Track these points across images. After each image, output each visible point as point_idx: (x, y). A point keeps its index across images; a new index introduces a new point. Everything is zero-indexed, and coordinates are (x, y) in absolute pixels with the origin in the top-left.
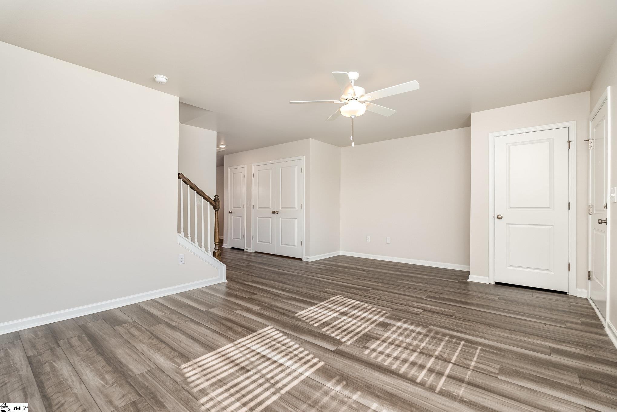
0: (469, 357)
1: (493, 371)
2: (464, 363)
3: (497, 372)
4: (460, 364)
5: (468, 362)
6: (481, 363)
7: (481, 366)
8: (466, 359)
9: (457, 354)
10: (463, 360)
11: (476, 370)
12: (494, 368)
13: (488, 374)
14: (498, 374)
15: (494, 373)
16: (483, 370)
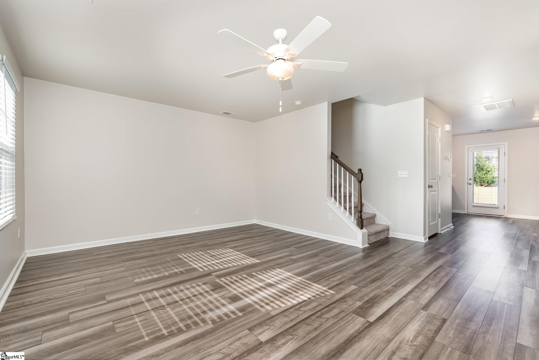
0: (145, 322)
1: (119, 324)
2: (143, 316)
3: (116, 326)
4: (145, 313)
5: (141, 318)
6: (132, 324)
7: (130, 322)
8: (146, 319)
9: (156, 318)
10: (147, 317)
11: (131, 317)
12: (120, 327)
13: (121, 320)
14: (114, 324)
15: (117, 323)
16: (126, 321)
